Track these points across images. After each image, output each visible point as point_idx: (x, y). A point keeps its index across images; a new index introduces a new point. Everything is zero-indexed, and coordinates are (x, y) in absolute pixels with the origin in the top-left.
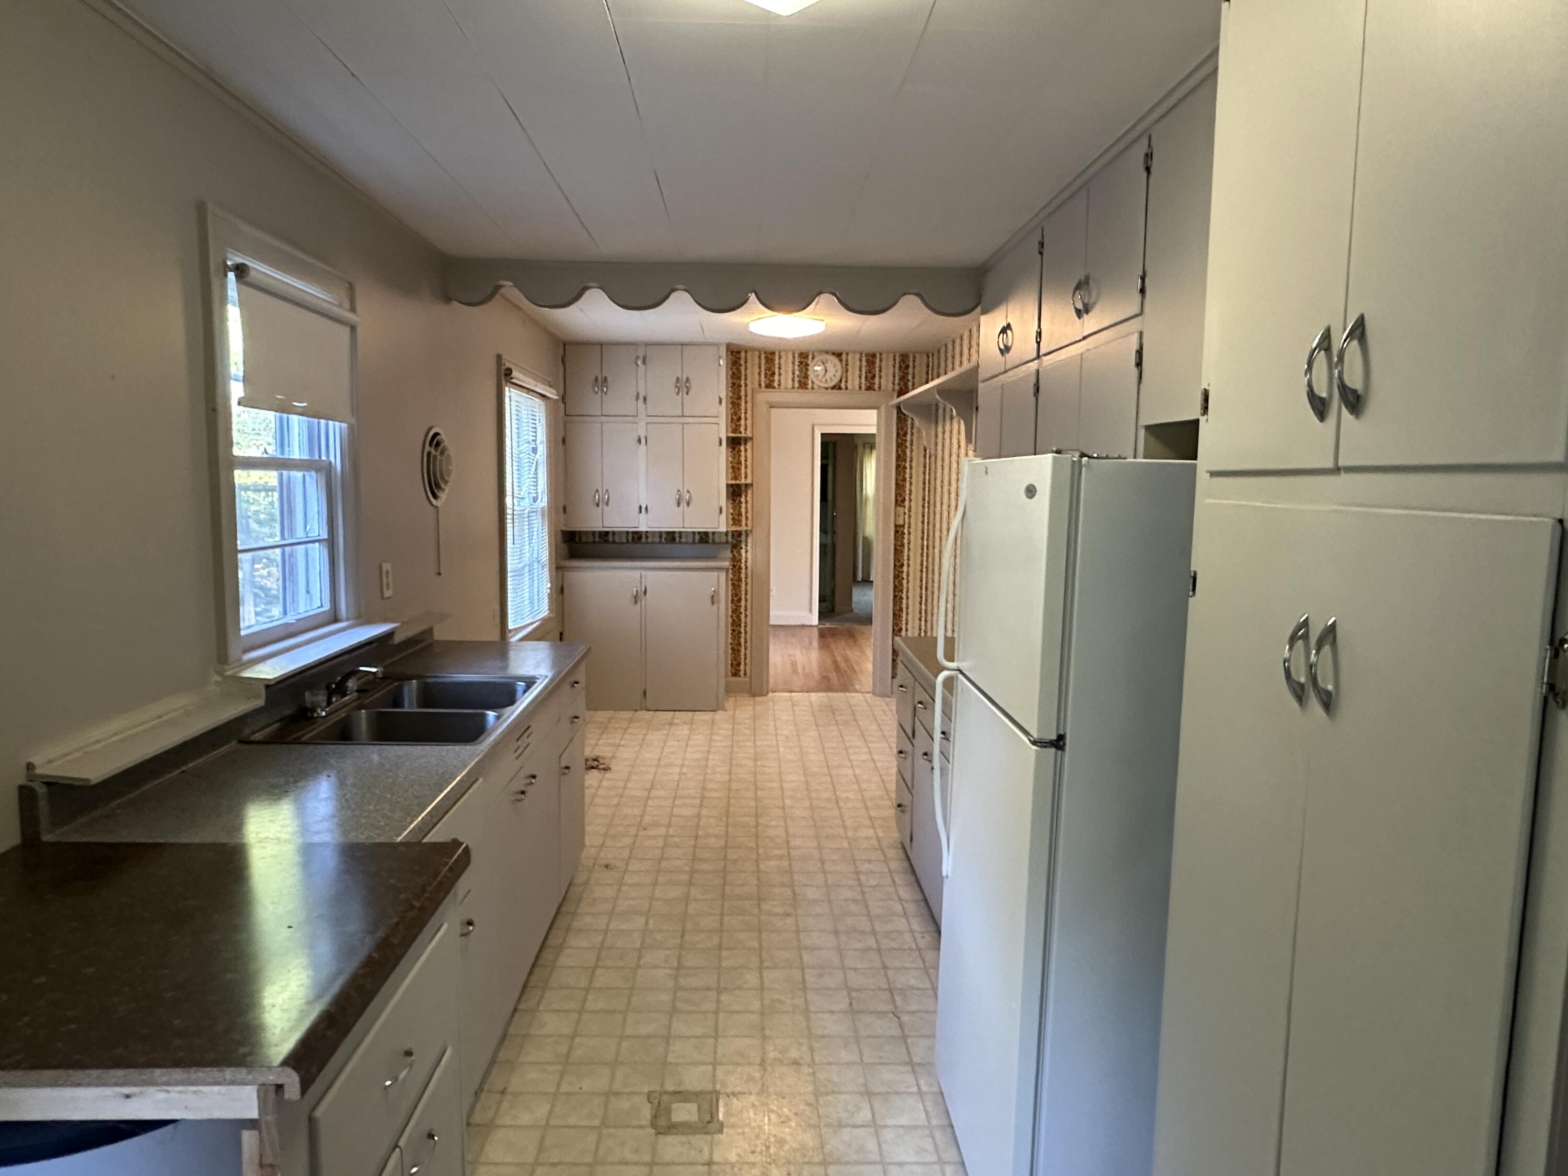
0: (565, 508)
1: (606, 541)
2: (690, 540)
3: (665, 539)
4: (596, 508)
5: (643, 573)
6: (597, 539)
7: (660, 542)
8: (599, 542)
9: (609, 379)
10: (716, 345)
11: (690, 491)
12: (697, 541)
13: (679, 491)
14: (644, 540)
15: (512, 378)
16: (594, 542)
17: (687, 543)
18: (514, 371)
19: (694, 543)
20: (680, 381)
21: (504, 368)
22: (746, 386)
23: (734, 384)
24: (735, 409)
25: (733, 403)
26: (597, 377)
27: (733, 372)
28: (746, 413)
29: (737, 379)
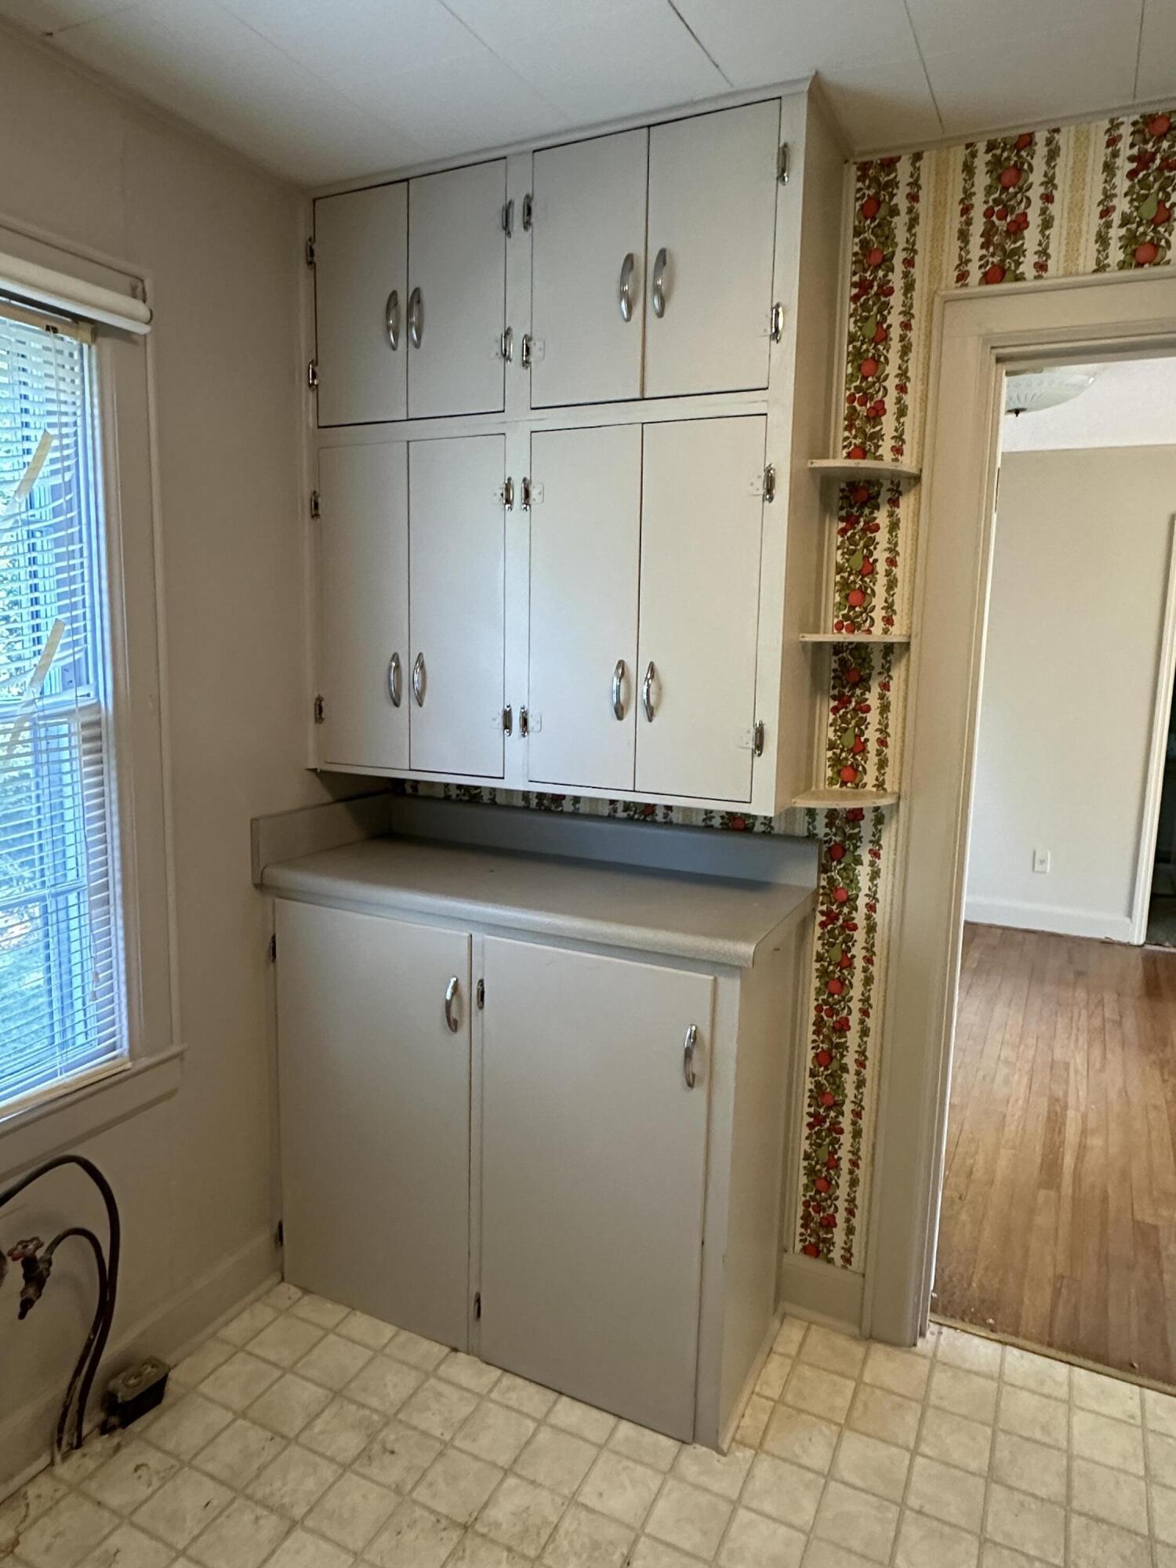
0: (319, 709)
4: (394, 708)
5: (477, 939)
6: (453, 793)
9: (426, 296)
13: (621, 665)
16: (448, 798)
20: (639, 267)
22: (909, 287)
23: (863, 286)
24: (865, 378)
25: (857, 356)
26: (394, 294)
27: (864, 244)
28: (902, 389)
29: (878, 267)
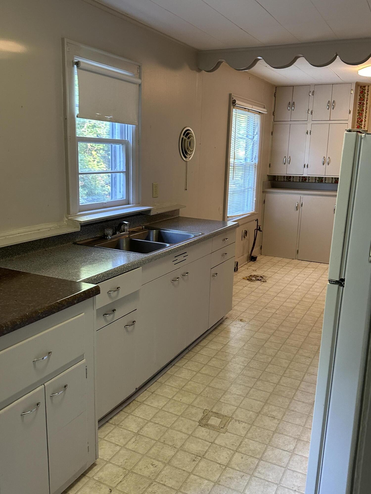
0: (270, 165)
1: (290, 181)
2: (330, 182)
3: (318, 181)
4: (284, 165)
5: (302, 196)
6: (285, 180)
7: (315, 182)
8: (286, 181)
9: (295, 103)
10: (351, 83)
11: (330, 157)
12: (333, 182)
13: (324, 157)
14: (307, 181)
15: (236, 105)
16: (284, 181)
17: (328, 183)
18: (237, 101)
19: (332, 183)
20: (330, 102)
21: (232, 100)
22: (367, 104)
23: (360, 103)
24: (360, 116)
25: (359, 113)
26: (290, 102)
27: (361, 97)
28: (365, 118)
29: (362, 100)
